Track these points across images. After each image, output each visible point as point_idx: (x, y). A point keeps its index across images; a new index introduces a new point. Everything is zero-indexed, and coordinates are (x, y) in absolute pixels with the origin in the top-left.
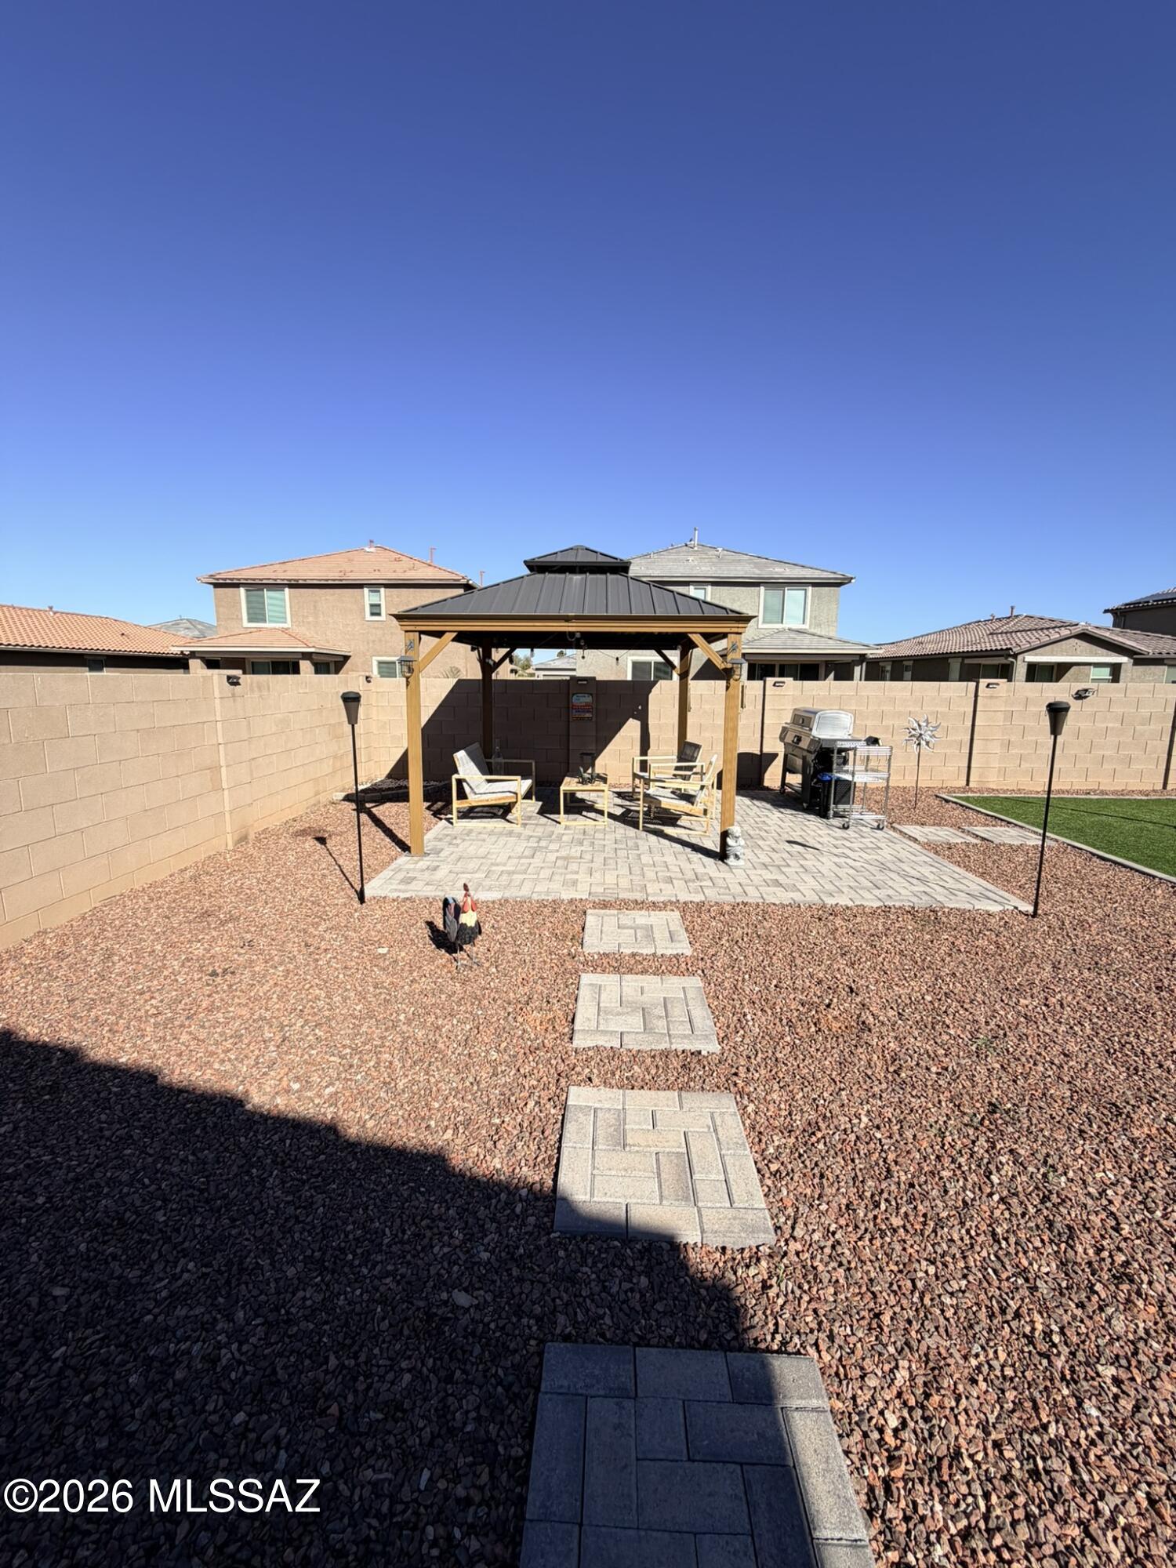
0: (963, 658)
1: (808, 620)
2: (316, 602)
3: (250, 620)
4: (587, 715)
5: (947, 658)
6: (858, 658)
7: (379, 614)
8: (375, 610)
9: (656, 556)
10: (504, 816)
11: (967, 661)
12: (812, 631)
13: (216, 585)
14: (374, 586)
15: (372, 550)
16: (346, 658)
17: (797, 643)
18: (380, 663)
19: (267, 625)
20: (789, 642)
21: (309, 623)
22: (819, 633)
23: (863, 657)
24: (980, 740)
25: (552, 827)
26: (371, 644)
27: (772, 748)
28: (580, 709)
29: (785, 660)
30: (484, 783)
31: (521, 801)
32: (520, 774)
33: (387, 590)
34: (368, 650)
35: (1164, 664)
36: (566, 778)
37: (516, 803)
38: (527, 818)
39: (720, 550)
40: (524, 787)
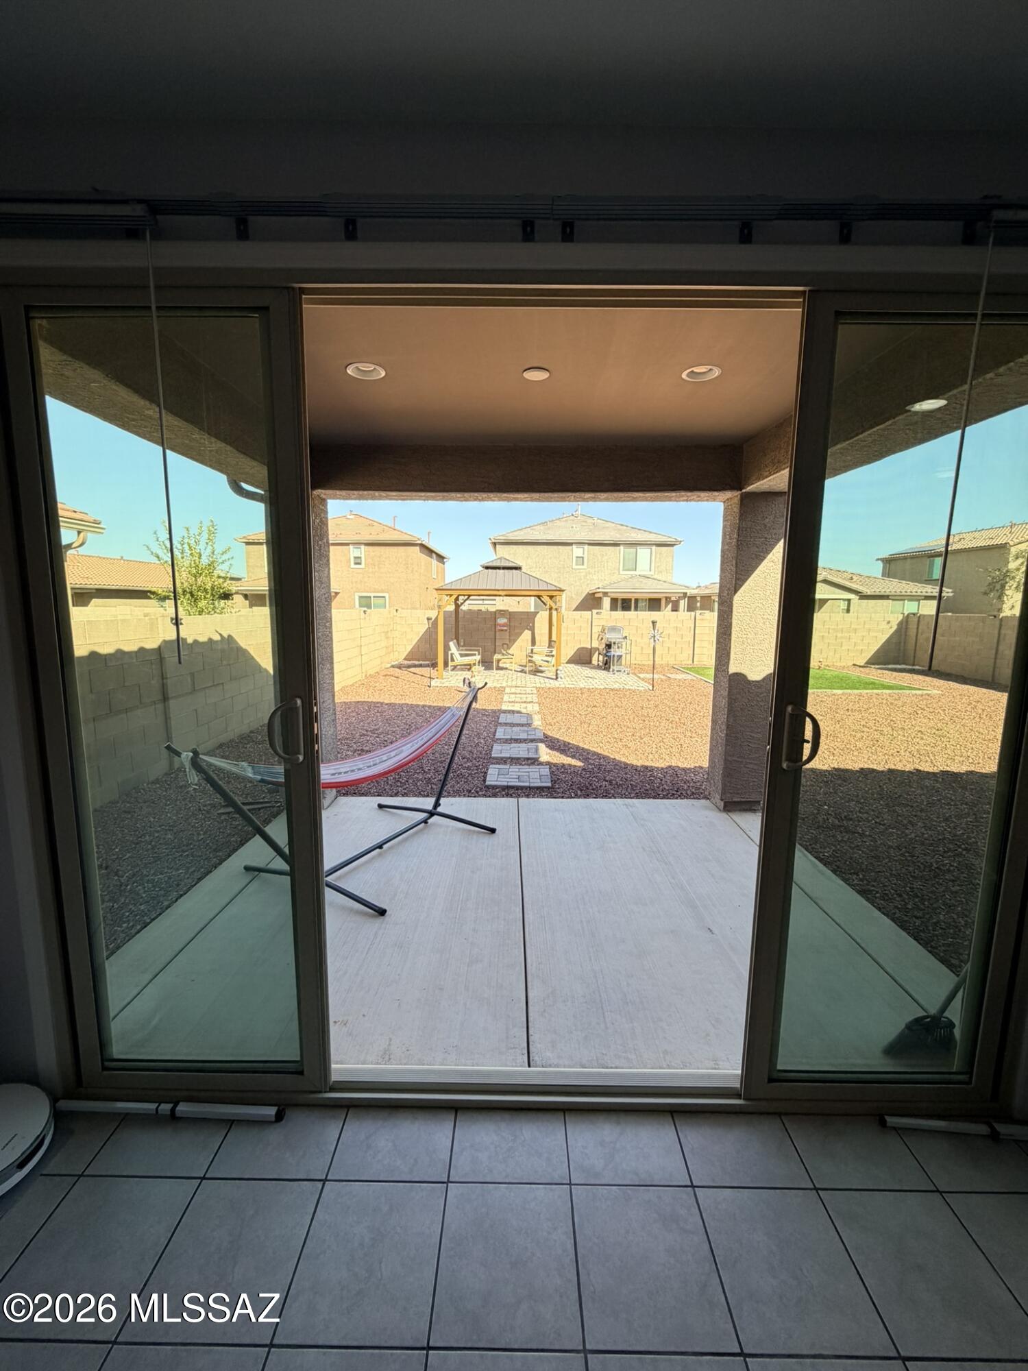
1: (653, 568)
4: (505, 628)
6: (682, 595)
7: (360, 564)
8: (358, 560)
9: (551, 524)
10: (469, 670)
12: (655, 577)
13: (248, 543)
14: (356, 544)
15: (352, 517)
16: (338, 594)
17: (643, 585)
18: (360, 597)
20: (637, 585)
22: (658, 578)
23: (685, 594)
24: (698, 640)
25: (490, 675)
26: (354, 585)
27: (595, 644)
28: (500, 625)
29: (637, 596)
30: (462, 655)
31: (477, 664)
32: (477, 653)
33: (366, 547)
34: (352, 588)
35: (890, 599)
36: (496, 655)
37: (474, 664)
38: (479, 672)
39: (596, 519)
40: (478, 658)
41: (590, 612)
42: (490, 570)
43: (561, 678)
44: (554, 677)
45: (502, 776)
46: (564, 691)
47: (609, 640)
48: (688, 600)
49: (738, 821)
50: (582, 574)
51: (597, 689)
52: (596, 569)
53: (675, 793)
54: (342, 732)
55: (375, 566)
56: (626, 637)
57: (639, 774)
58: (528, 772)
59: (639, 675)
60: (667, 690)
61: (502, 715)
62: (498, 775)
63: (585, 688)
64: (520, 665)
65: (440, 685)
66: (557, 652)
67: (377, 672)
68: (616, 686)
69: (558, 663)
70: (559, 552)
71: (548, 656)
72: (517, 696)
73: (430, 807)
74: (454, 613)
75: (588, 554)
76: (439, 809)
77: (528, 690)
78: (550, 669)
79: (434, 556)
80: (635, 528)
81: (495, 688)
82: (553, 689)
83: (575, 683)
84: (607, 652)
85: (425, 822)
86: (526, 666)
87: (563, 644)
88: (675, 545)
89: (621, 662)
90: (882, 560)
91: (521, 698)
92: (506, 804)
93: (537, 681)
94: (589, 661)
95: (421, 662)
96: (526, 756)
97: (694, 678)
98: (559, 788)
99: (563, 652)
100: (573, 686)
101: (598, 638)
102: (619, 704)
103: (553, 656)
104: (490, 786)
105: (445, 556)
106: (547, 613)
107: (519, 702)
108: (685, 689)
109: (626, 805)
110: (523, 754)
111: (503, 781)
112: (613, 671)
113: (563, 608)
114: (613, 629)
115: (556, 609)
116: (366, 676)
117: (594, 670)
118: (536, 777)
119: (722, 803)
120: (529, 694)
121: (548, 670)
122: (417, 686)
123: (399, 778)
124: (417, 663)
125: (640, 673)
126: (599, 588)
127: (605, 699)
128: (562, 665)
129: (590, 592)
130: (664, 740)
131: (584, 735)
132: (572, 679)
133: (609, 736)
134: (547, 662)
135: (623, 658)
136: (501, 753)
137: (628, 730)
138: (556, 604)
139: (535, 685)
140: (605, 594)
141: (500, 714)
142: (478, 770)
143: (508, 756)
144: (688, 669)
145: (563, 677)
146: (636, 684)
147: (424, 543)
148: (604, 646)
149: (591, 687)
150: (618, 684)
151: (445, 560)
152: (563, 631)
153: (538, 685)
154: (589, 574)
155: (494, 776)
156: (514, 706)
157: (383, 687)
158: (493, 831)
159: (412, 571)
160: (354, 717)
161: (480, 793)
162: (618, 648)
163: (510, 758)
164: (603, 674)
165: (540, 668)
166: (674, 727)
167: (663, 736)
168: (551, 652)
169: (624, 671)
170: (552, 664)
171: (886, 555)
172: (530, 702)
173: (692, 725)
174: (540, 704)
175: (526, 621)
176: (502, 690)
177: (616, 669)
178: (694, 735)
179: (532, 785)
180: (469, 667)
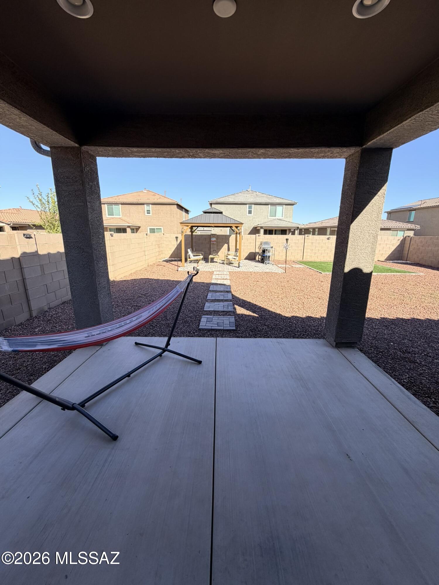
0: (331, 228)
1: (283, 216)
2: (130, 209)
3: (109, 215)
4: (215, 243)
5: (326, 228)
6: (296, 228)
7: (150, 213)
8: (148, 212)
9: (237, 195)
10: (198, 263)
11: (332, 229)
12: (284, 219)
14: (148, 204)
15: (146, 191)
16: (139, 227)
17: (279, 223)
18: (150, 229)
19: (114, 216)
20: (276, 223)
21: (127, 216)
22: (286, 220)
23: (298, 227)
24: (306, 249)
25: (207, 265)
26: (147, 223)
27: (257, 251)
28: (213, 241)
29: (276, 228)
30: (194, 256)
31: (201, 260)
32: (201, 254)
33: (152, 205)
34: (146, 225)
35: (391, 230)
36: (210, 255)
37: (200, 260)
38: (202, 263)
39: (257, 192)
40: (202, 257)
41: (255, 235)
42: (207, 214)
43: (241, 267)
44: (238, 266)
45: (209, 323)
46: (242, 273)
47: (264, 249)
48: (299, 230)
49: (346, 355)
50: (251, 218)
51: (258, 272)
52: (258, 216)
53: (305, 334)
54: (129, 295)
55: (156, 214)
56: (272, 247)
57: (284, 321)
58: (223, 320)
59: (278, 265)
60: (293, 273)
61: (211, 286)
62: (207, 322)
63: (252, 272)
64: (222, 261)
65: (182, 270)
66: (239, 254)
67: (154, 264)
68: (268, 271)
69: (240, 260)
70: (241, 208)
71: (235, 256)
72: (219, 276)
73: (163, 346)
74: (191, 236)
75: (254, 209)
76: (169, 348)
77: (225, 273)
78: (236, 262)
79: (184, 210)
80: (276, 197)
81: (209, 271)
82: (237, 272)
83: (248, 269)
84: (263, 254)
85: (160, 355)
86: (224, 261)
87: (242, 250)
88: (294, 204)
89: (270, 259)
90: (387, 212)
91: (221, 277)
92: (209, 341)
93: (230, 268)
94: (254, 259)
95: (176, 259)
96: (223, 310)
97: (304, 267)
98: (239, 330)
99: (242, 254)
100: (247, 271)
101: (259, 248)
102: (270, 280)
103: (237, 256)
104: (201, 329)
105: (189, 210)
106: (235, 235)
107: (220, 279)
108: (301, 272)
109: (278, 343)
110: (221, 309)
111: (209, 326)
112: (266, 263)
113: (242, 233)
114: (266, 243)
115: (239, 233)
116: (148, 265)
117: (257, 263)
118: (227, 323)
119: (335, 343)
120: (225, 275)
121: (235, 263)
122: (172, 271)
123: (152, 323)
124: (173, 259)
125: (278, 264)
126: (259, 225)
127: (263, 277)
128: (242, 260)
129: (255, 227)
130: (294, 300)
131: (253, 297)
132: (246, 267)
133: (266, 298)
134: (235, 259)
135: (271, 257)
136: (209, 308)
137: (275, 294)
138: (239, 231)
139: (228, 270)
140: (262, 227)
141: (210, 285)
142: (196, 318)
143: (213, 310)
144: (300, 262)
145: (242, 266)
146: (277, 270)
147: (178, 203)
148: (261, 251)
149: (256, 271)
150: (268, 270)
151: (189, 212)
152: (242, 244)
153: (230, 270)
154: (254, 218)
155: (204, 323)
156: (217, 281)
157: (155, 271)
158: (200, 362)
159: (174, 217)
160: (137, 286)
161: (196, 334)
162: (269, 252)
163: (214, 311)
164: (261, 265)
165: (231, 262)
166: (298, 292)
167: (293, 298)
168: (237, 254)
169: (271, 264)
170: (237, 260)
171: (389, 210)
172: (226, 279)
173: (307, 292)
174: (230, 280)
175: (225, 239)
176: (212, 273)
177: (267, 262)
178: (309, 297)
179: (225, 328)
180: (197, 261)
